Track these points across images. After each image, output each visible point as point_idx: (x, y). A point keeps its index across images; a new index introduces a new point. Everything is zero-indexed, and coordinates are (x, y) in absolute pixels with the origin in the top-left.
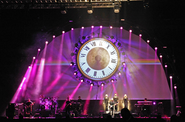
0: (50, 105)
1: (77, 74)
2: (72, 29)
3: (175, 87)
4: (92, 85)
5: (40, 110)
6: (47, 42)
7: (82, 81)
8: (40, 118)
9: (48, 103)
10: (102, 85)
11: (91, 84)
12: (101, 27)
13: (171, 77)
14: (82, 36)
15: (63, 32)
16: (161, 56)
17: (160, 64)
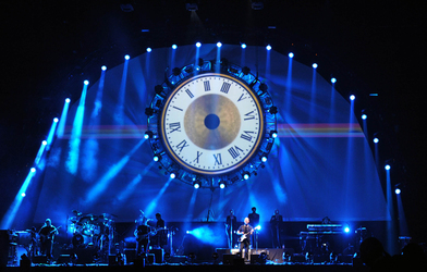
0: (95, 235)
1: (160, 158)
2: (149, 50)
3: (398, 191)
4: (197, 186)
5: (71, 246)
6: (86, 83)
7: (173, 176)
8: (71, 264)
9: (89, 229)
10: (222, 186)
11: (195, 183)
12: (219, 45)
13: (388, 167)
14: (173, 67)
15: (127, 57)
16: (364, 117)
17: (362, 135)
